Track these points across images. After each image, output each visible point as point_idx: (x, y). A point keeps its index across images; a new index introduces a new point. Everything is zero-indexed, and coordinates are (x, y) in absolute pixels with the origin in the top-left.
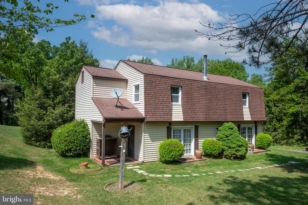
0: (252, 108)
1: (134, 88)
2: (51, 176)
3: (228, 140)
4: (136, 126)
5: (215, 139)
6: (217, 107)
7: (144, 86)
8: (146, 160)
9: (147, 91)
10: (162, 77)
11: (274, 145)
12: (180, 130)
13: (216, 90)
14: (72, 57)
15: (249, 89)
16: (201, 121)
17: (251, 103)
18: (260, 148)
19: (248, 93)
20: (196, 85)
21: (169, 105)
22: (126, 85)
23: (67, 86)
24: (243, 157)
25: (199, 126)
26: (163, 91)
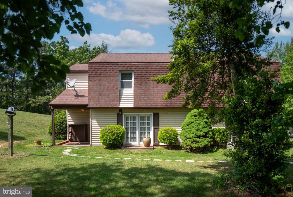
8: (94, 144)
20: (155, 68)
21: (114, 91)
25: (160, 113)
26: (110, 77)
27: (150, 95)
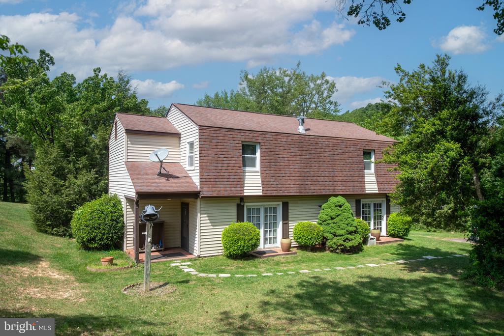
0: (380, 173)
1: (188, 146)
2: (55, 275)
3: (334, 223)
4: (190, 203)
5: (315, 223)
6: (320, 173)
7: (200, 144)
8: (203, 254)
9: (203, 152)
10: (227, 130)
12: (258, 210)
13: (317, 147)
14: (103, 100)
15: (376, 144)
16: (291, 194)
17: (379, 166)
18: (392, 236)
19: (374, 150)
20: (285, 140)
21: (239, 171)
22: (178, 142)
23: (96, 144)
24: (356, 250)
25: (289, 202)
26: (230, 150)
27: (281, 178)
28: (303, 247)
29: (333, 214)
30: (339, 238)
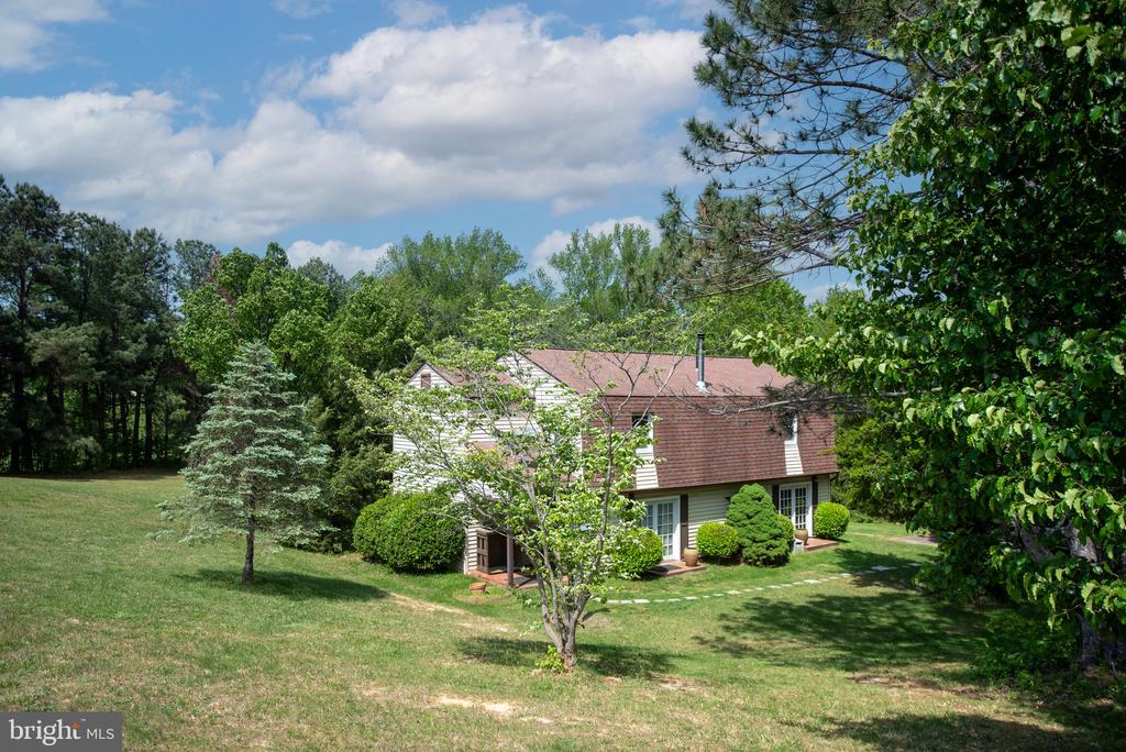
0: (805, 444)
3: (752, 524)
5: (722, 522)
6: (728, 450)
10: (614, 398)
11: (870, 522)
12: (650, 508)
18: (822, 537)
20: (683, 406)
24: (782, 561)
27: (680, 461)
28: (706, 558)
29: (749, 511)
30: (759, 544)
